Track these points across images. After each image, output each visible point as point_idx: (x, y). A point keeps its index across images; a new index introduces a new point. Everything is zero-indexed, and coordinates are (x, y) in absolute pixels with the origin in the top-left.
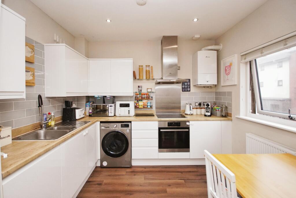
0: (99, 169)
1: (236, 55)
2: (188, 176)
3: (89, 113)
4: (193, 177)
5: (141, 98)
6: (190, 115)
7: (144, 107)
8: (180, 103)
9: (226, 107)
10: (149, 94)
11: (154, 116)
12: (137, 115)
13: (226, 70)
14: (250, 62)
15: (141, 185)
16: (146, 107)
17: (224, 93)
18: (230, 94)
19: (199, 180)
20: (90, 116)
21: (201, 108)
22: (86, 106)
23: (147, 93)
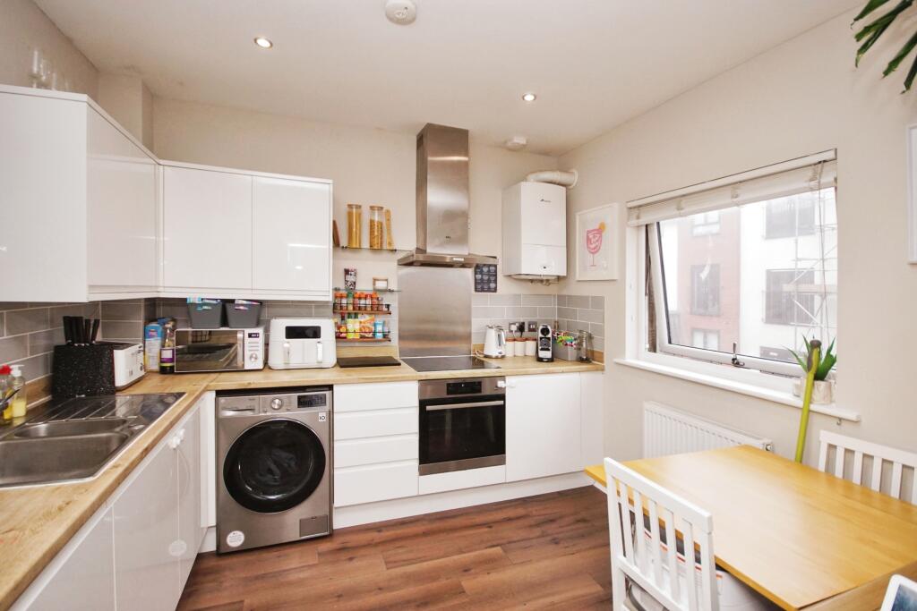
0: (213, 563)
1: (616, 205)
2: (508, 532)
3: (162, 361)
4: (523, 534)
5: (354, 309)
6: (497, 358)
7: (362, 337)
8: (469, 323)
9: (590, 337)
10: (380, 296)
11: (399, 364)
12: (343, 363)
13: (588, 240)
14: (647, 226)
15: (380, 589)
16: (371, 335)
17: (582, 301)
18: (598, 302)
19: (538, 537)
20: (163, 371)
21: (527, 339)
22: (146, 335)
23: (371, 293)
